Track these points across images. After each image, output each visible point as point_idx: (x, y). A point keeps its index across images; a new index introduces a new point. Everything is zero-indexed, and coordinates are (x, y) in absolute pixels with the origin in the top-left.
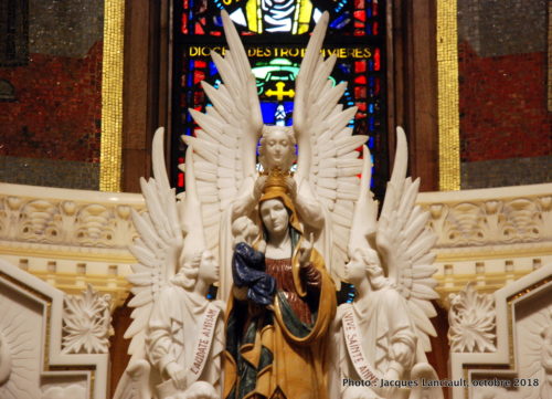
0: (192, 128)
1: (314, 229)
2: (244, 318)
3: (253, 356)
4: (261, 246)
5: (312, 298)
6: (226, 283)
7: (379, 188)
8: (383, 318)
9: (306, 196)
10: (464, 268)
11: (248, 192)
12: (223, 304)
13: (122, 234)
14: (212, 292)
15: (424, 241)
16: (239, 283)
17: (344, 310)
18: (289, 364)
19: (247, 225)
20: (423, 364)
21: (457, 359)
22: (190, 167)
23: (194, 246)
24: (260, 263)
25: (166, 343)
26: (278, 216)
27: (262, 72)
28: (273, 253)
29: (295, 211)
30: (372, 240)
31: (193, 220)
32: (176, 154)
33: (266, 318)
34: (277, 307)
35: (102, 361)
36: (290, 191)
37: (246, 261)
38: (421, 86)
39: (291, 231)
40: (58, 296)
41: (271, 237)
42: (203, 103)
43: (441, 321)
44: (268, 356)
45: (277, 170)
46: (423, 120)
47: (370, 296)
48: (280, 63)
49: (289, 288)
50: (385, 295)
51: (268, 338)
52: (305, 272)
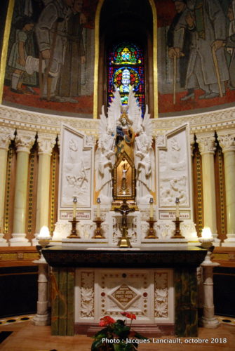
0: (109, 106)
1: (131, 123)
2: (119, 139)
3: (120, 146)
4: (121, 126)
5: (131, 136)
6: (115, 133)
7: (143, 116)
8: (143, 139)
9: (130, 118)
10: (158, 132)
11: (119, 117)
12: (115, 137)
13: (97, 126)
14: (112, 135)
15: (151, 125)
16: (118, 133)
17: (137, 138)
18: (127, 148)
19: (119, 122)
20: (150, 147)
21: (157, 146)
22: (109, 113)
23: (110, 127)
24: (121, 129)
25: (104, 144)
26: (125, 121)
27: (123, 99)
28: (124, 128)
29: (128, 120)
30: (142, 125)
31: (109, 122)
32: (106, 111)
33: (123, 139)
34: (124, 137)
35: (93, 147)
36: (127, 116)
37: (119, 129)
38: (151, 100)
39: (127, 124)
40: (85, 135)
41: (123, 125)
42: (111, 102)
43: (154, 140)
44: (123, 146)
45: (124, 113)
46: (151, 103)
47: (141, 136)
48: (126, 97)
49: (127, 134)
50: (144, 135)
51: (122, 143)
52: (129, 131)
